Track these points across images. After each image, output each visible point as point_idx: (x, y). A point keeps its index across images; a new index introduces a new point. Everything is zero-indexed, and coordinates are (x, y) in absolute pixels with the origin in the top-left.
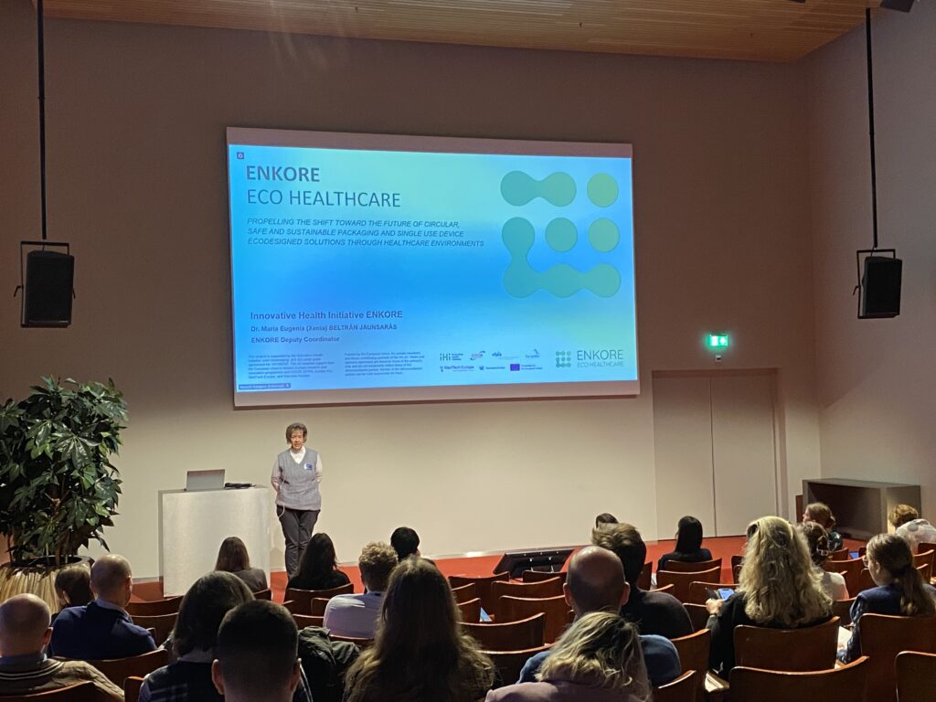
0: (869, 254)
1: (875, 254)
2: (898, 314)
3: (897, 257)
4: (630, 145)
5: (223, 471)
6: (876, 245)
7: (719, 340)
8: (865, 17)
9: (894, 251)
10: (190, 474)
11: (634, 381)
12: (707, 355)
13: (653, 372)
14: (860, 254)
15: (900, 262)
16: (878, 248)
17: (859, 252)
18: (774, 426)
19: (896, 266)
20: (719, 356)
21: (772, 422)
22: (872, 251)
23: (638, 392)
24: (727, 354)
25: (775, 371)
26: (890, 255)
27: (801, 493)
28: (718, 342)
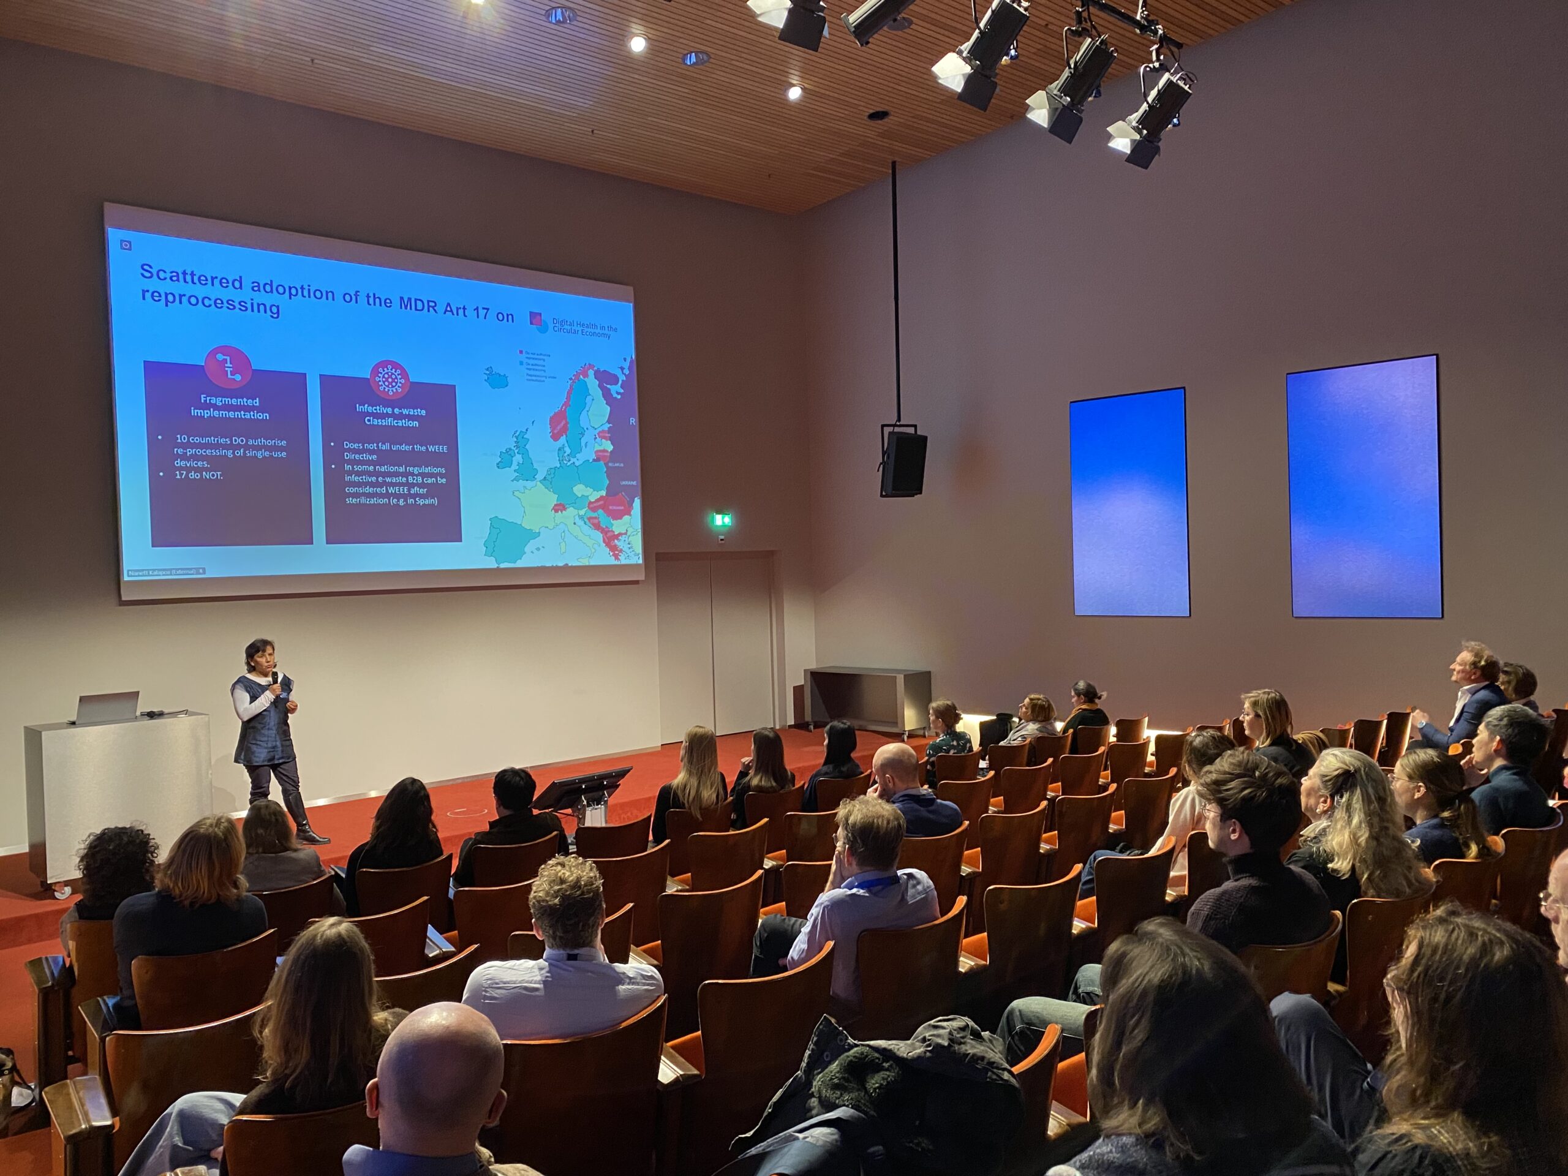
0: (891, 429)
1: (897, 429)
2: (921, 493)
3: (919, 433)
4: (631, 289)
5: (137, 693)
6: (899, 419)
7: (723, 518)
8: (890, 171)
9: (915, 426)
10: (82, 699)
11: (638, 565)
12: (708, 534)
13: (657, 554)
14: (885, 428)
15: (925, 439)
16: (901, 423)
17: (883, 426)
18: (771, 611)
19: (921, 442)
20: (722, 537)
21: (768, 603)
22: (894, 426)
23: (642, 577)
24: (730, 533)
25: (772, 553)
26: (911, 430)
27: (803, 683)
28: (722, 521)
